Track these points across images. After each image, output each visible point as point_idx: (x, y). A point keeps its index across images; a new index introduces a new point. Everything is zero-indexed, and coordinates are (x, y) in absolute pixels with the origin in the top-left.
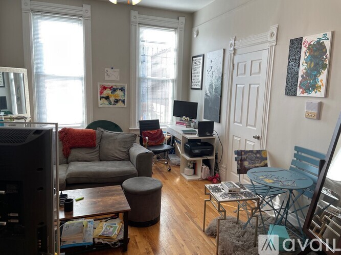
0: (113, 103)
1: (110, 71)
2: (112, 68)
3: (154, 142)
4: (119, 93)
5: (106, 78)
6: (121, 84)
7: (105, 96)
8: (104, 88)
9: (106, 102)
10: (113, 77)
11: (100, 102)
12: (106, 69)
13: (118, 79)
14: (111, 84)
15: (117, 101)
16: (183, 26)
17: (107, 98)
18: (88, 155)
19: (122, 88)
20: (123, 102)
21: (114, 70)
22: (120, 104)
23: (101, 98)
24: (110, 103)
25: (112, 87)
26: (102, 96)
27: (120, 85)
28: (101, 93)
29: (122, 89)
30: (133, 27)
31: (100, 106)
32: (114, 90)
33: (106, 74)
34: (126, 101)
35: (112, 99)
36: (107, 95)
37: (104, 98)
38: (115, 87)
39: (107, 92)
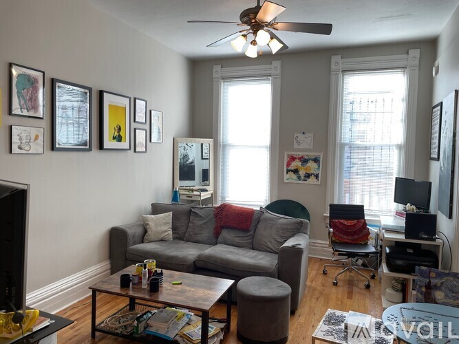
0: (303, 178)
1: (301, 137)
2: (304, 133)
3: (350, 238)
4: (312, 165)
5: (296, 146)
6: (315, 154)
7: (292, 169)
8: (293, 159)
9: (294, 176)
10: (305, 144)
11: (286, 176)
12: (296, 135)
13: (311, 147)
14: (301, 154)
15: (308, 176)
16: (417, 62)
17: (296, 171)
18: (240, 238)
19: (316, 158)
20: (317, 176)
21: (307, 135)
22: (312, 180)
23: (288, 171)
24: (299, 178)
25: (302, 157)
26: (289, 168)
27: (313, 154)
28: (288, 164)
29: (316, 160)
30: (333, 77)
31: (286, 181)
32: (304, 161)
33: (295, 141)
34: (320, 175)
35: (302, 173)
36: (295, 168)
37: (292, 171)
38: (306, 157)
39: (296, 164)
